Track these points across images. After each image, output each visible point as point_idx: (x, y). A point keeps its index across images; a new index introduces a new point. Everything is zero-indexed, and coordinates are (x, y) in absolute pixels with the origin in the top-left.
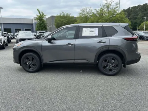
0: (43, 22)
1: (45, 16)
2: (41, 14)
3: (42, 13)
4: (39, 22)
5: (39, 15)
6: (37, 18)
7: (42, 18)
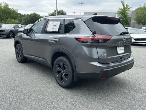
0: (125, 16)
1: (129, 8)
2: (125, 7)
3: (127, 5)
4: (120, 16)
5: (122, 7)
6: (119, 12)
7: (125, 11)
